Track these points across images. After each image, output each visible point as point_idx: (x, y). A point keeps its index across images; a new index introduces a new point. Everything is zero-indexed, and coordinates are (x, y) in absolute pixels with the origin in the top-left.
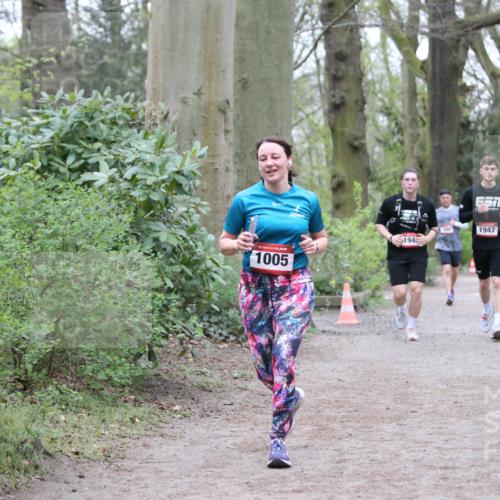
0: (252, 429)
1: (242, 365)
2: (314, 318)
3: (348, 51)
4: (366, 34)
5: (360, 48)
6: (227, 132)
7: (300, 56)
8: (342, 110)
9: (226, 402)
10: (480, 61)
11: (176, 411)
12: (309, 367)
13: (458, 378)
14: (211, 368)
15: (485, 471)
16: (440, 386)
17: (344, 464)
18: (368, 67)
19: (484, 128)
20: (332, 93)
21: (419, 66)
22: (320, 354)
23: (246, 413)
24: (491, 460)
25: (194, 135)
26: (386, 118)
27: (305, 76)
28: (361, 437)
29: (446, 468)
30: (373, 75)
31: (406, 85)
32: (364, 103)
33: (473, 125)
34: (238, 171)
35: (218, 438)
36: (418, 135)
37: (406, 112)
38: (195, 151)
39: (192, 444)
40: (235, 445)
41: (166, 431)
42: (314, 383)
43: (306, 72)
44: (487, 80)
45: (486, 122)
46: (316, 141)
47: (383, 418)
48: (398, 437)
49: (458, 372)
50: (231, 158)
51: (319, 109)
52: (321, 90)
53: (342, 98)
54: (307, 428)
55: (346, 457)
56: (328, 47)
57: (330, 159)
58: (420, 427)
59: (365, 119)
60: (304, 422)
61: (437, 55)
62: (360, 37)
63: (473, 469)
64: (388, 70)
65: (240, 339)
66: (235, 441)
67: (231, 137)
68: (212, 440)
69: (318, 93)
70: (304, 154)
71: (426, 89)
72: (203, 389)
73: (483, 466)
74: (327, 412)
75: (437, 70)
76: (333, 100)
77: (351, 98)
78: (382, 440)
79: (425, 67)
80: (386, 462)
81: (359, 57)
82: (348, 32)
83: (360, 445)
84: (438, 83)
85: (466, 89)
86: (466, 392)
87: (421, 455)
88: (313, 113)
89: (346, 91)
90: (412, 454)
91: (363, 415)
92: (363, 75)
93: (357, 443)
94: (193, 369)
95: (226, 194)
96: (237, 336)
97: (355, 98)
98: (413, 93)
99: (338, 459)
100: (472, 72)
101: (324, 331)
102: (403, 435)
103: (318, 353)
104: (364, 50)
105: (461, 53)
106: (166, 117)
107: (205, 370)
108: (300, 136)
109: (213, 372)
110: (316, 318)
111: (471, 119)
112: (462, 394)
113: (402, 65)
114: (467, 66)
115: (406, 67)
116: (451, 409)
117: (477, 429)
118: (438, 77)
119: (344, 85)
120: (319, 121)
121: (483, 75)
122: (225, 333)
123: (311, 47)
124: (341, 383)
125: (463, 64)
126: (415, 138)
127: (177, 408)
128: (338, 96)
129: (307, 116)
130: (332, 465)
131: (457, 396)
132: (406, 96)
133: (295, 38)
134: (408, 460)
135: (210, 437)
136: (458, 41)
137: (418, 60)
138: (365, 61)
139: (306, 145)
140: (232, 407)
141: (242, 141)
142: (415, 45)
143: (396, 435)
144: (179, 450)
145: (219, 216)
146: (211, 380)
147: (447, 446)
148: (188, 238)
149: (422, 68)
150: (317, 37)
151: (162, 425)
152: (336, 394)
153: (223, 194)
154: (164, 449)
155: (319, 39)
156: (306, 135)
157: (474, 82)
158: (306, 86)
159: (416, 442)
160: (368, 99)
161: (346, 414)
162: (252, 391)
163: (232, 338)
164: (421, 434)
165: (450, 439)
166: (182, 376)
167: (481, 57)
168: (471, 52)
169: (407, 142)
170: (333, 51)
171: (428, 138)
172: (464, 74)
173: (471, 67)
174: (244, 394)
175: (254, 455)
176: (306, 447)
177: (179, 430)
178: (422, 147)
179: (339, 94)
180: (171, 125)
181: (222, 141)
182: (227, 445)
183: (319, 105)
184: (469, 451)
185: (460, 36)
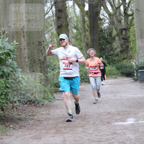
0: (36, 132)
1: (32, 111)
2: (54, 95)
3: (62, 9)
4: (68, 3)
5: (66, 7)
6: (24, 36)
7: (47, 11)
8: (61, 28)
9: (27, 123)
10: (105, 10)
11: (11, 127)
12: (53, 111)
13: (101, 113)
14: (22, 113)
15: (111, 142)
16: (96, 115)
17: (66, 142)
18: (69, 14)
19: (107, 32)
20: (58, 22)
21: (85, 13)
22: (57, 107)
23: (33, 127)
24: (113, 138)
25: (13, 38)
26: (75, 30)
27: (49, 17)
28: (71, 133)
29: (98, 141)
30: (71, 16)
31: (82, 19)
32: (68, 25)
33: (103, 31)
34: (28, 49)
35: (25, 135)
36: (86, 35)
37: (82, 28)
38: (14, 43)
39: (17, 137)
40: (30, 137)
41: (8, 134)
42: (55, 116)
43: (49, 16)
44: (108, 16)
45: (107, 30)
46: (53, 38)
47: (78, 126)
48: (83, 132)
49: (101, 111)
50: (26, 45)
51: (54, 28)
52: (54, 22)
53: (61, 24)
54: (53, 131)
55: (66, 139)
56: (56, 8)
57: (58, 44)
58: (89, 129)
59: (68, 31)
60: (53, 129)
61: (91, 9)
62: (66, 4)
63: (107, 141)
64: (76, 14)
65: (31, 103)
66: (30, 136)
67: (25, 38)
68: (23, 136)
69: (53, 23)
70: (49, 43)
71: (88, 20)
72: (19, 119)
73: (110, 140)
74: (60, 125)
75: (91, 14)
76: (58, 25)
77: (64, 24)
78: (78, 134)
79: (87, 13)
80: (79, 140)
81: (66, 10)
82: (62, 3)
83: (71, 135)
84: (92, 18)
85: (101, 20)
86: (104, 117)
87: (91, 138)
88: (52, 29)
89: (62, 22)
90: (88, 137)
91: (71, 125)
92: (68, 16)
93: (70, 135)
94: (16, 113)
95: (24, 56)
96: (30, 102)
97: (65, 24)
98: (84, 22)
99: (64, 140)
100: (103, 14)
101: (58, 99)
102: (84, 132)
103: (56, 107)
104: (68, 8)
105: (99, 8)
106: (4, 32)
107: (20, 113)
108: (48, 36)
109: (22, 114)
110: (55, 95)
111: (103, 29)
112: (103, 117)
113: (80, 12)
114: (101, 12)
115: (81, 13)
116: (99, 123)
117: (108, 129)
118: (92, 16)
119: (62, 20)
120: (54, 31)
121: (106, 15)
122: (26, 101)
123: (50, 8)
124: (64, 116)
125: (100, 12)
126: (85, 36)
127: (11, 126)
128: (59, 23)
129: (50, 30)
130: (62, 142)
131: (101, 119)
132: (82, 23)
133: (45, 5)
134: (86, 139)
135: (22, 135)
136: (98, 4)
137: (85, 11)
138: (68, 12)
139: (50, 40)
140: (29, 125)
141: (29, 39)
142: (84, 6)
143: (82, 131)
144: (12, 140)
145: (22, 63)
146: (22, 117)
147: (99, 134)
148: (13, 71)
149: (86, 13)
150: (52, 4)
151: (6, 132)
152: (63, 119)
153: (23, 56)
154: (7, 140)
155: (53, 5)
156: (50, 36)
157: (104, 17)
158: (49, 20)
159: (88, 134)
160: (69, 24)
161: (66, 126)
162: (35, 120)
163: (28, 103)
164: (90, 131)
165: (99, 132)
166: (13, 116)
167: (106, 9)
168: (102, 8)
169: (82, 37)
170: (58, 9)
171: (89, 36)
172: (100, 15)
173: (102, 12)
174: (33, 121)
175: (36, 140)
176: (53, 137)
177: (12, 133)
178: (88, 39)
179: (60, 23)
180: (6, 35)
181: (23, 39)
182: (28, 137)
183: (54, 26)
184: (106, 136)
185: (98, 3)
